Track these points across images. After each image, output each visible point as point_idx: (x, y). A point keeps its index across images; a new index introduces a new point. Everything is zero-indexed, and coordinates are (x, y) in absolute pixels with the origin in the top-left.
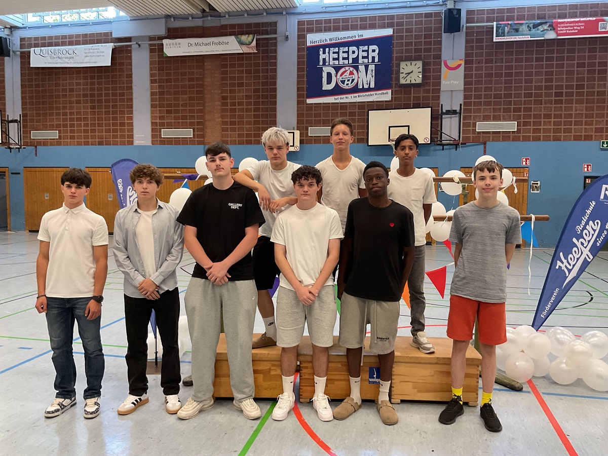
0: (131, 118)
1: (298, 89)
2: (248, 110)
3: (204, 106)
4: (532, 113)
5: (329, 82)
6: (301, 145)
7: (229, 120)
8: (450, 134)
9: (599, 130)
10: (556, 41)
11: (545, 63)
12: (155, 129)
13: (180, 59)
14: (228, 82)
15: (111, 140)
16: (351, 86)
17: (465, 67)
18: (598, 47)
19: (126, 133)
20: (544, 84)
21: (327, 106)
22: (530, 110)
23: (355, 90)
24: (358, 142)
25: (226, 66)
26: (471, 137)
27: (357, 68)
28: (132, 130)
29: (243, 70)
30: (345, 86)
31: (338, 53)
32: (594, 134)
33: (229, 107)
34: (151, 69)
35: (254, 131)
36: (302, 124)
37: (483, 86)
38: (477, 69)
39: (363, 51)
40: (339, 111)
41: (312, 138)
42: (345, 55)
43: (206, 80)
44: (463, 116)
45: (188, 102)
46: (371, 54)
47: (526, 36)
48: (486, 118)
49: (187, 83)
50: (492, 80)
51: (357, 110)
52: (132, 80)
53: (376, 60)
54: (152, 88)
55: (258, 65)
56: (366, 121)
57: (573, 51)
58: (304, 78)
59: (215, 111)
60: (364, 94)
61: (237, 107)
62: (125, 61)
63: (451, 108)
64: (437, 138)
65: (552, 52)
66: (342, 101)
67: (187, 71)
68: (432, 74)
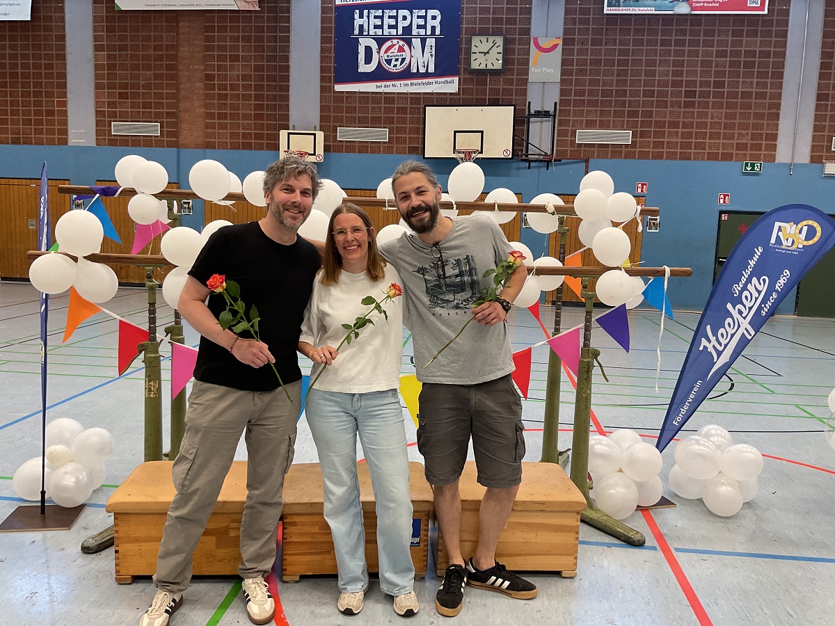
0: (64, 104)
1: (323, 69)
2: (246, 98)
3: (178, 90)
4: (653, 119)
5: (368, 60)
6: (326, 153)
7: (217, 111)
8: (540, 145)
9: (742, 147)
10: (689, 17)
11: (673, 48)
12: (102, 122)
13: (140, 15)
14: (216, 53)
15: (33, 136)
16: (400, 68)
17: (563, 49)
18: (745, 28)
19: (57, 127)
20: (670, 78)
21: (364, 96)
22: (650, 114)
23: (406, 74)
24: (409, 153)
25: (212, 29)
26: (569, 151)
27: (409, 43)
28: (65, 123)
29: (238, 36)
30: (391, 68)
31: (382, 18)
32: (734, 152)
33: (217, 91)
34: (95, 30)
35: (255, 130)
36: (328, 123)
37: (588, 78)
38: (580, 52)
39: (419, 17)
40: (383, 105)
41: (341, 144)
42: (393, 22)
43: (180, 48)
44: (559, 120)
45: (153, 81)
46: (430, 23)
47: (649, 8)
48: (590, 125)
49: (151, 52)
50: (600, 70)
51: (409, 106)
52: (64, 45)
53: (438, 32)
54: (96, 58)
55: (261, 29)
56: (421, 120)
57: (711, 33)
58: (330, 52)
59: (195, 97)
60: (420, 81)
61: (229, 92)
62: (54, 14)
63: (542, 107)
64: (522, 152)
65: (683, 32)
66: (387, 90)
67: (152, 34)
68: (516, 57)
